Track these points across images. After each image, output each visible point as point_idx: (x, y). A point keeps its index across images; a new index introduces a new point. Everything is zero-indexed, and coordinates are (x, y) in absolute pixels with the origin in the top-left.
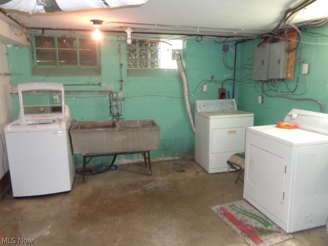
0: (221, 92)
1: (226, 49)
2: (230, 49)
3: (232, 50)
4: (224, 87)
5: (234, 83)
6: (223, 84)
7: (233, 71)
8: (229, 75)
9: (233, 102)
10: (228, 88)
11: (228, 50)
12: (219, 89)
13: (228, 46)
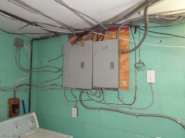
0: (12, 103)
1: (19, 44)
2: (24, 45)
3: (27, 47)
4: (17, 96)
5: (30, 89)
6: (15, 92)
7: (29, 73)
8: (24, 78)
9: (33, 116)
10: (22, 96)
11: (22, 46)
12: (9, 100)
13: (22, 41)
